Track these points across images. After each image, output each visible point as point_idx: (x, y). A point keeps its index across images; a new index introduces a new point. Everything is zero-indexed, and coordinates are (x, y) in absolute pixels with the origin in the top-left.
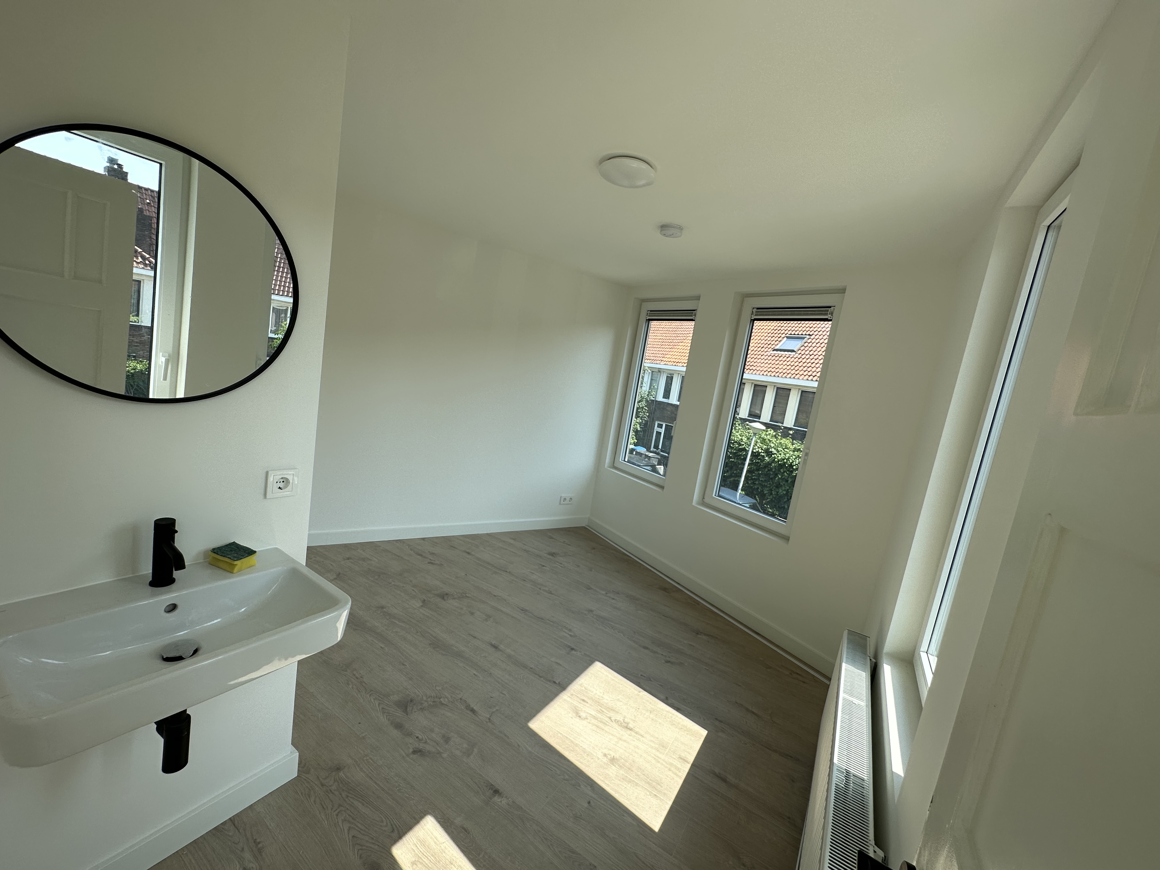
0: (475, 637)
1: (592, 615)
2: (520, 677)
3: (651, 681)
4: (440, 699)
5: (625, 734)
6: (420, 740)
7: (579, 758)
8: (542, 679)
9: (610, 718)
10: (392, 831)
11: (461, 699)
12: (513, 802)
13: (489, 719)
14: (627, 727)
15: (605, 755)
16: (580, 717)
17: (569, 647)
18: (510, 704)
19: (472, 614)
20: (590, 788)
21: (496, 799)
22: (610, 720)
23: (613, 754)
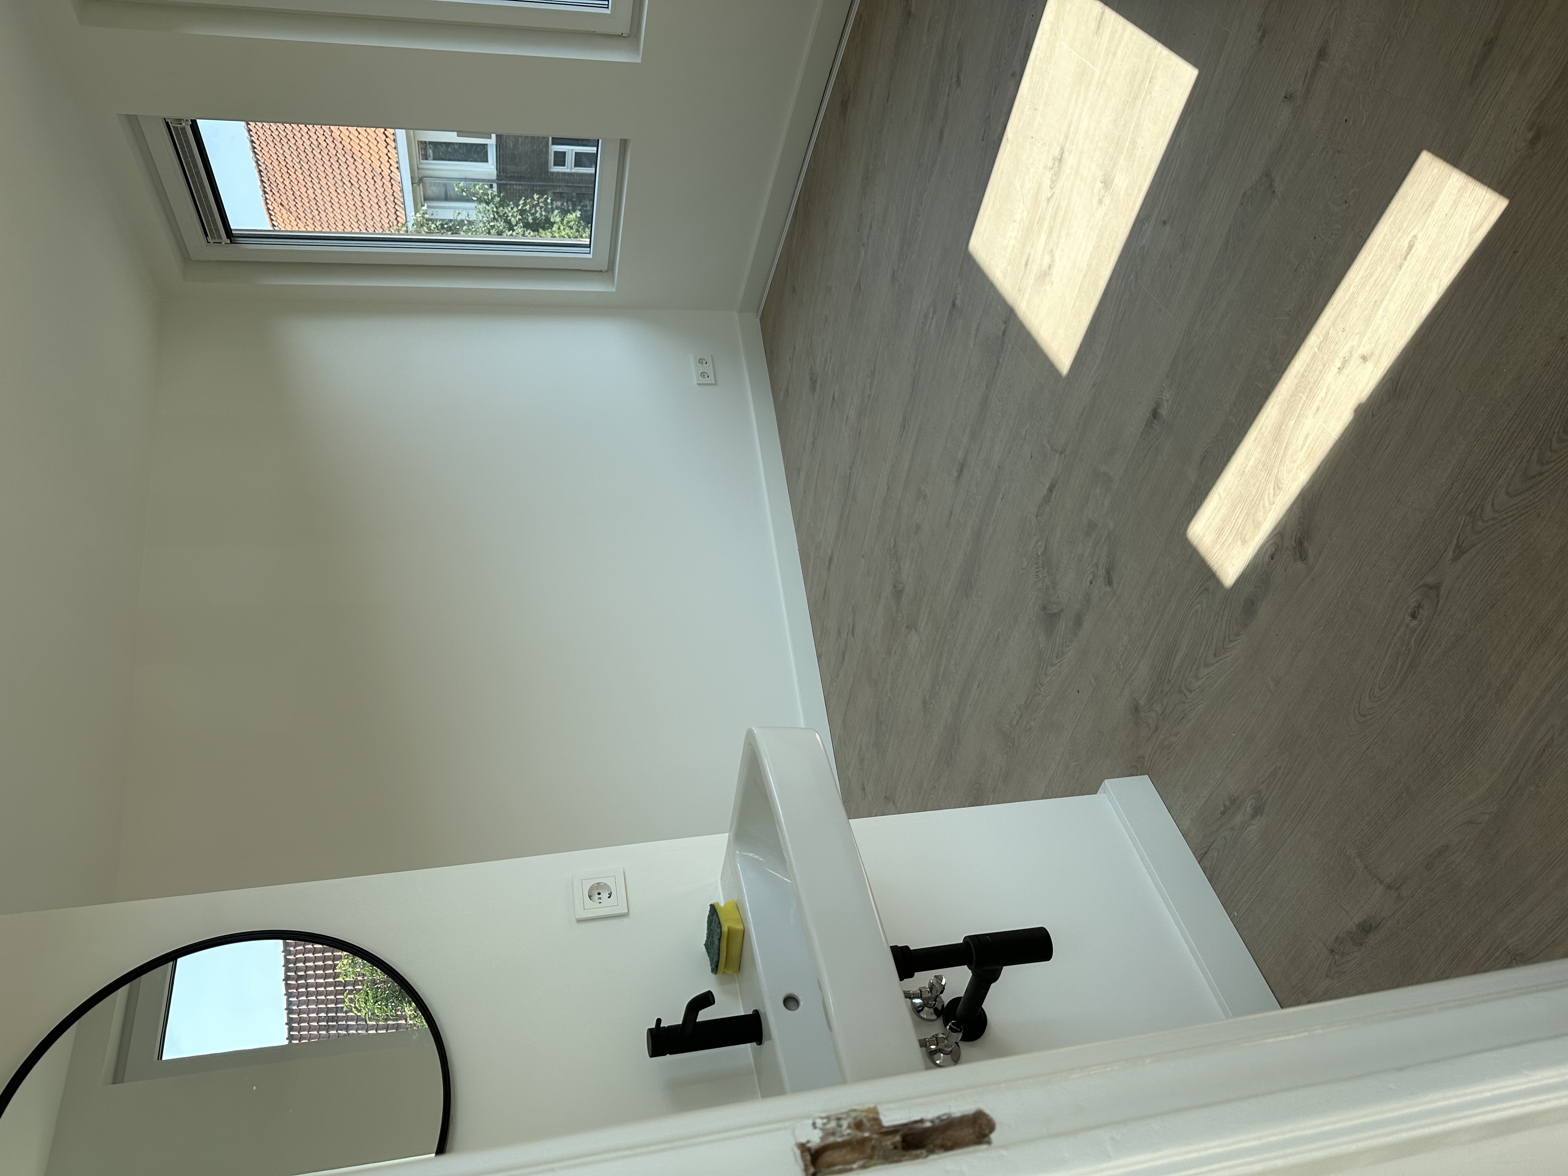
5: (1070, 161)
6: (1094, 577)
9: (1049, 199)
11: (1037, 516)
12: (1167, 378)
14: (1060, 160)
15: (1100, 201)
16: (1050, 267)
17: (951, 314)
18: (1039, 418)
19: (918, 528)
20: (1147, 224)
21: (1163, 412)
22: (1051, 200)
23: (1099, 185)
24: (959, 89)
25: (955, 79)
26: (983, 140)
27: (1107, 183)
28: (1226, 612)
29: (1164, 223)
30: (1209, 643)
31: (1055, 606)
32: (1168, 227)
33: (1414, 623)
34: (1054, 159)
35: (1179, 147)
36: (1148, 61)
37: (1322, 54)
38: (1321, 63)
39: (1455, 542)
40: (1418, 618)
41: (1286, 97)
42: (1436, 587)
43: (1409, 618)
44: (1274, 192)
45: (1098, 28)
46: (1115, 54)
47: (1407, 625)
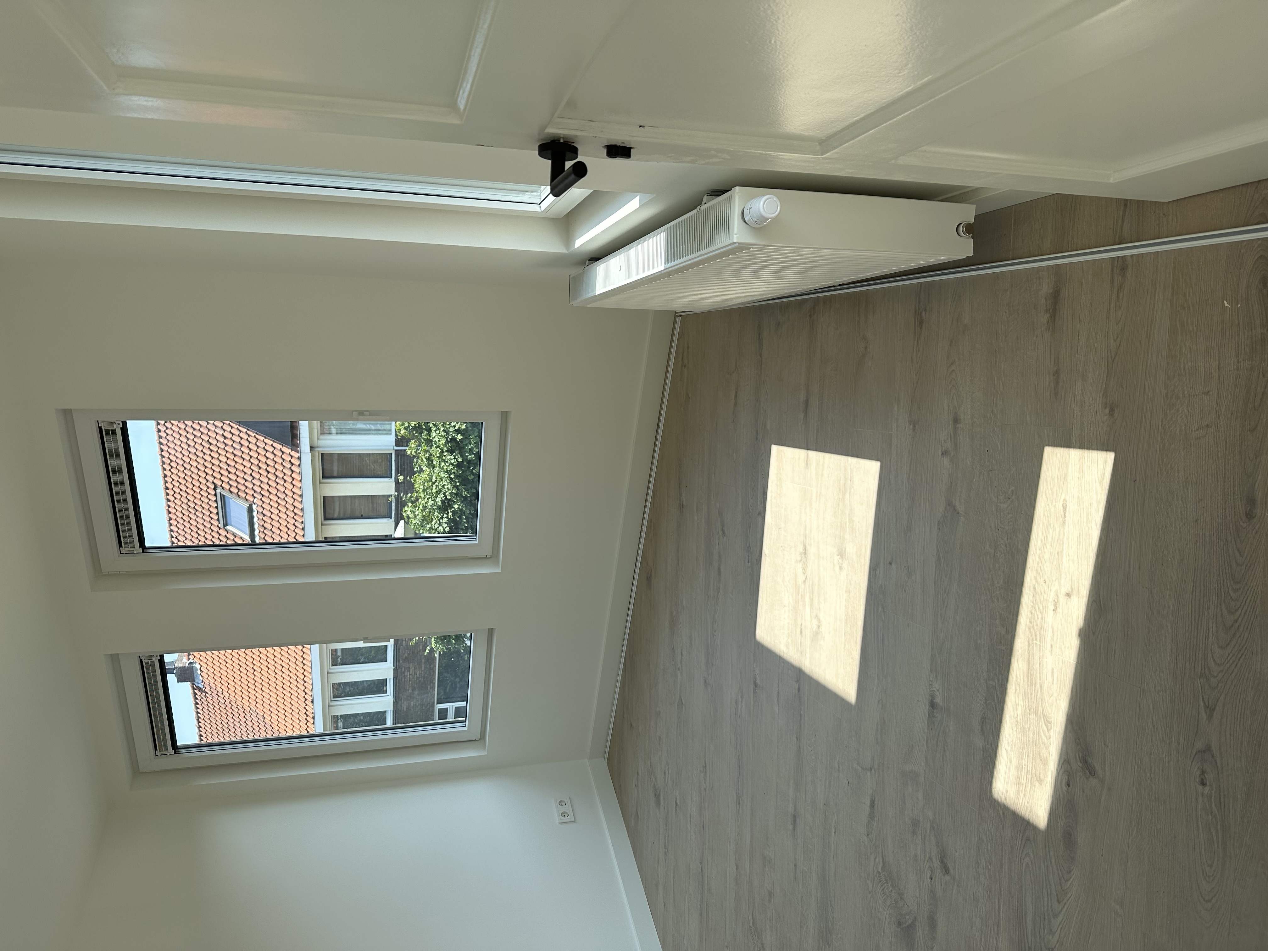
0: (795, 865)
1: (710, 676)
2: (813, 752)
3: (750, 544)
4: (880, 873)
5: (812, 551)
6: (932, 871)
7: (857, 602)
8: (802, 713)
9: (804, 582)
10: (1029, 840)
11: (868, 835)
12: (932, 672)
13: (871, 770)
14: (805, 553)
15: (841, 568)
16: (819, 627)
17: (755, 692)
18: (845, 746)
19: (770, 894)
20: (878, 570)
21: (938, 700)
22: (806, 582)
23: (836, 558)
24: (725, 538)
25: (721, 532)
26: (749, 562)
27: (841, 554)
28: (1052, 854)
29: (890, 563)
30: (1049, 892)
31: (908, 917)
32: (894, 566)
33: (1207, 789)
34: (801, 554)
35: (883, 511)
36: (846, 469)
37: (956, 420)
38: (958, 426)
39: (1202, 704)
40: (1208, 784)
41: (943, 454)
42: (1208, 749)
43: (1201, 787)
44: (958, 513)
45: (807, 464)
46: (822, 475)
47: (1203, 795)
